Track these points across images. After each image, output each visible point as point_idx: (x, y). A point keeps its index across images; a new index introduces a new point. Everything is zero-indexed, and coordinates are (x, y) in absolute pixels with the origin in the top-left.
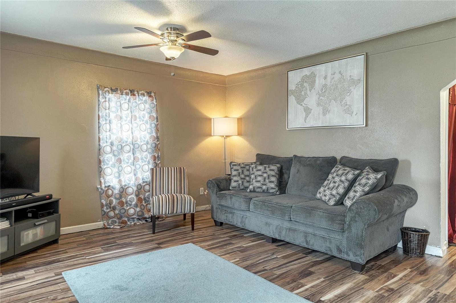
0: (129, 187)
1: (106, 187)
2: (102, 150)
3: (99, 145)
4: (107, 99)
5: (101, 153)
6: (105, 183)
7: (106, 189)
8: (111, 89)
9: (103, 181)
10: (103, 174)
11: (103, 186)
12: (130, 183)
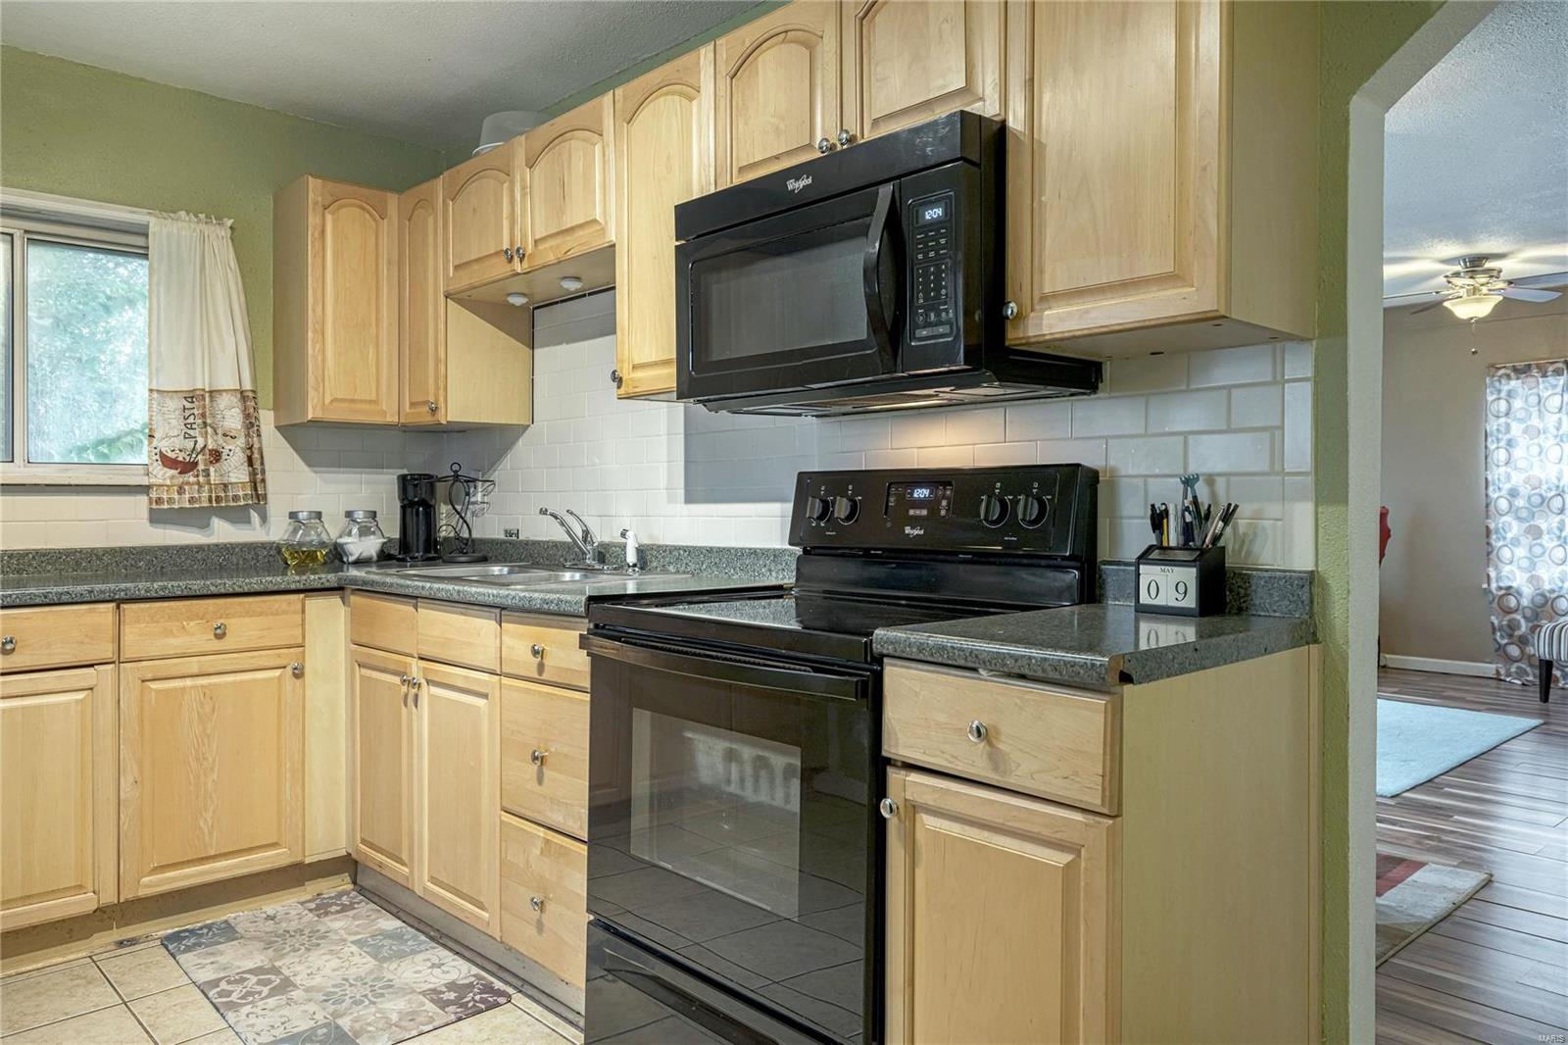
0: (1562, 596)
1: (1500, 588)
2: (1492, 507)
3: (1487, 495)
4: (1503, 394)
5: (1490, 513)
6: (1498, 579)
7: (1503, 592)
8: (1515, 370)
9: (1493, 574)
10: (1496, 559)
11: (1494, 586)
12: (1561, 588)
